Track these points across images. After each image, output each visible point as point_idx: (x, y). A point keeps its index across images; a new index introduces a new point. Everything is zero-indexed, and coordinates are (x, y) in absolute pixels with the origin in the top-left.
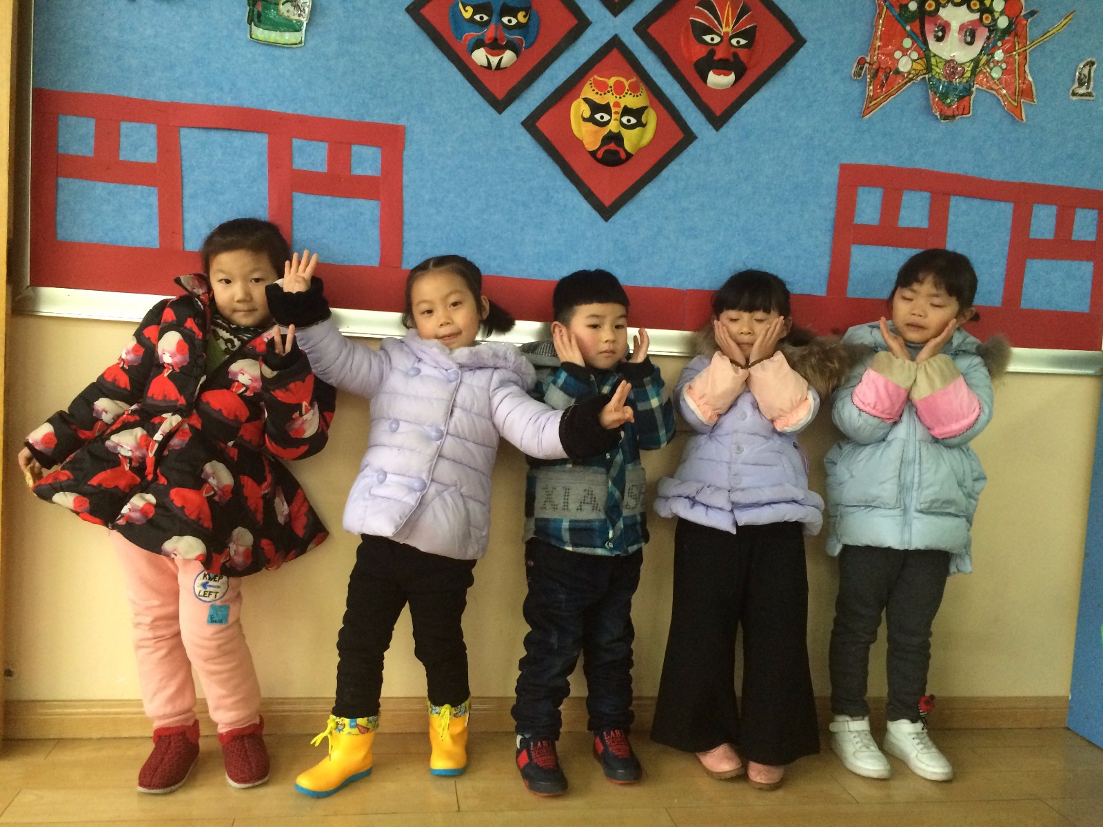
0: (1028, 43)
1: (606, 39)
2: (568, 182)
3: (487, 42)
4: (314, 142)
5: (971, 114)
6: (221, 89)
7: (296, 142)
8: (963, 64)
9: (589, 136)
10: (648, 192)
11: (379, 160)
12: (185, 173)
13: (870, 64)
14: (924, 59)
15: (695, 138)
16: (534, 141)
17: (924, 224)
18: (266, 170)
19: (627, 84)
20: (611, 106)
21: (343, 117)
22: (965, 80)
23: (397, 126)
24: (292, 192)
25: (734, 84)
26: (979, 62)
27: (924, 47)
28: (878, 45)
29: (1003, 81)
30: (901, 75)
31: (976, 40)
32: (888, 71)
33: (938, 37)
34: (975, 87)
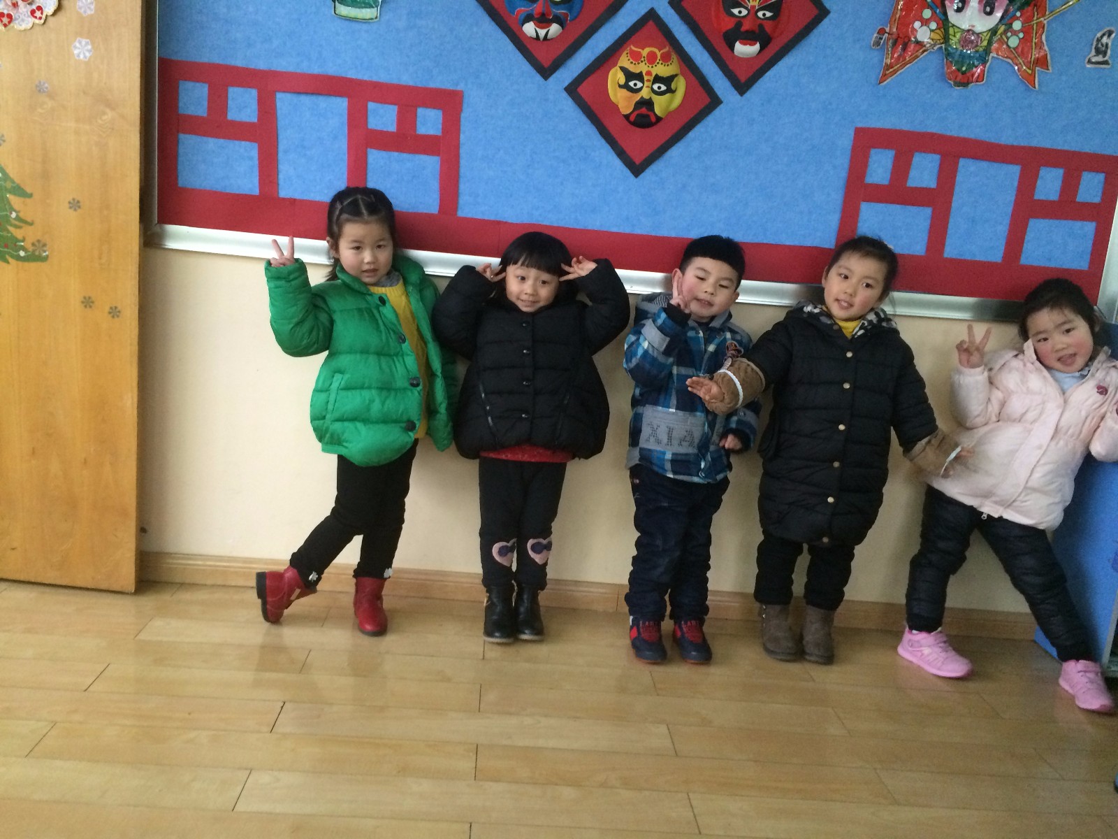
0: (1047, 13)
1: (643, 11)
2: (603, 141)
3: (536, 16)
4: (386, 105)
5: (984, 80)
6: (310, 60)
7: (371, 105)
8: (981, 33)
9: (623, 101)
10: (675, 152)
11: (441, 121)
12: (280, 132)
13: (889, 34)
14: (943, 30)
15: (720, 102)
16: (575, 106)
17: (933, 185)
18: (345, 128)
19: (659, 54)
20: (644, 74)
21: (411, 83)
22: (981, 49)
23: (456, 91)
24: (367, 148)
25: (760, 52)
26: (996, 32)
27: (943, 18)
28: (898, 16)
29: (1020, 50)
30: (919, 44)
31: (995, 10)
32: (907, 41)
33: (958, 8)
34: (991, 55)
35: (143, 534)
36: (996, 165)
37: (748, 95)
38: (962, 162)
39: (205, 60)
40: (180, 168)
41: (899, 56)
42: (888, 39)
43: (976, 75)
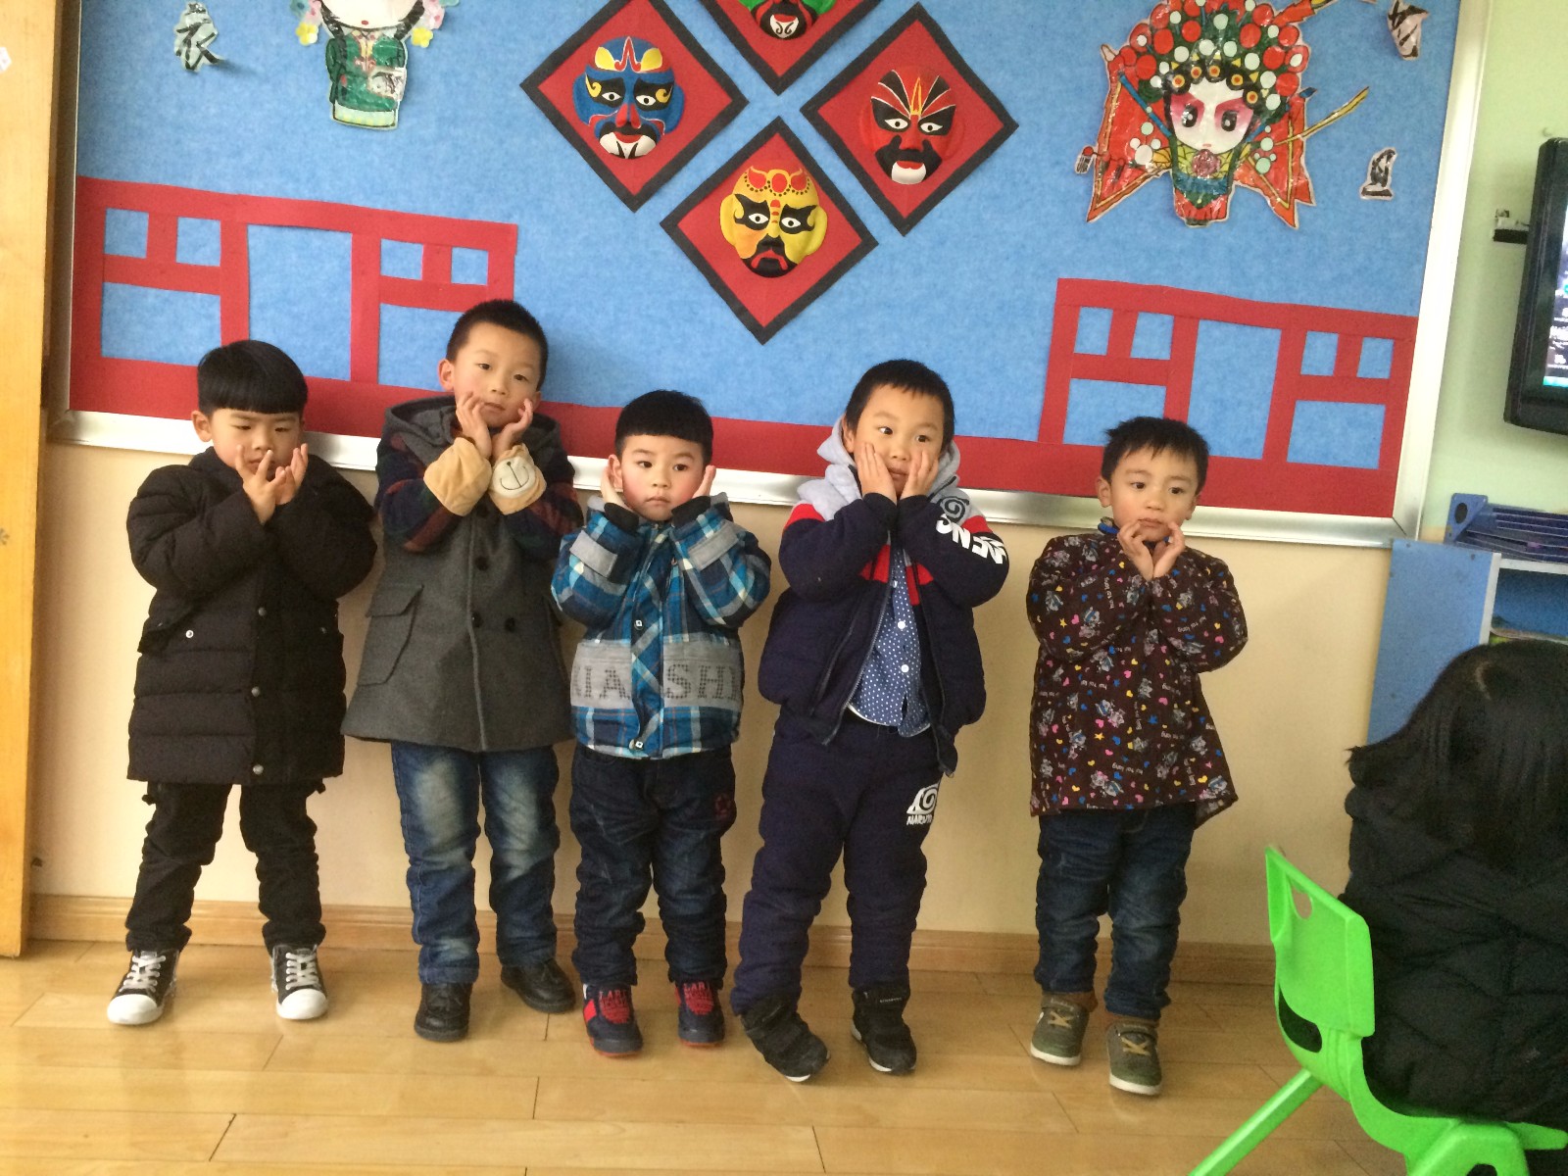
0: (1306, 128)
1: (766, 121)
2: (717, 297)
3: (618, 126)
4: (407, 244)
5: (1227, 217)
6: (298, 180)
7: (386, 244)
8: (1219, 154)
9: (743, 242)
10: (815, 310)
11: (486, 267)
12: (253, 280)
13: (1098, 155)
14: (1168, 149)
15: (876, 244)
16: (674, 245)
17: (1165, 355)
18: (349, 275)
19: (789, 179)
20: (769, 204)
21: (443, 214)
22: (1221, 176)
23: (507, 225)
24: (379, 303)
25: (925, 178)
26: (1240, 153)
27: (1169, 134)
28: (1109, 130)
29: (1272, 176)
30: (1139, 168)
31: (1237, 124)
32: (1122, 163)
33: (1188, 121)
34: (1235, 183)
35: (38, 868)
36: (1248, 329)
37: (912, 234)
38: (1204, 326)
39: (146, 181)
40: (105, 330)
41: (1113, 184)
42: (1098, 162)
43: (1216, 209)
